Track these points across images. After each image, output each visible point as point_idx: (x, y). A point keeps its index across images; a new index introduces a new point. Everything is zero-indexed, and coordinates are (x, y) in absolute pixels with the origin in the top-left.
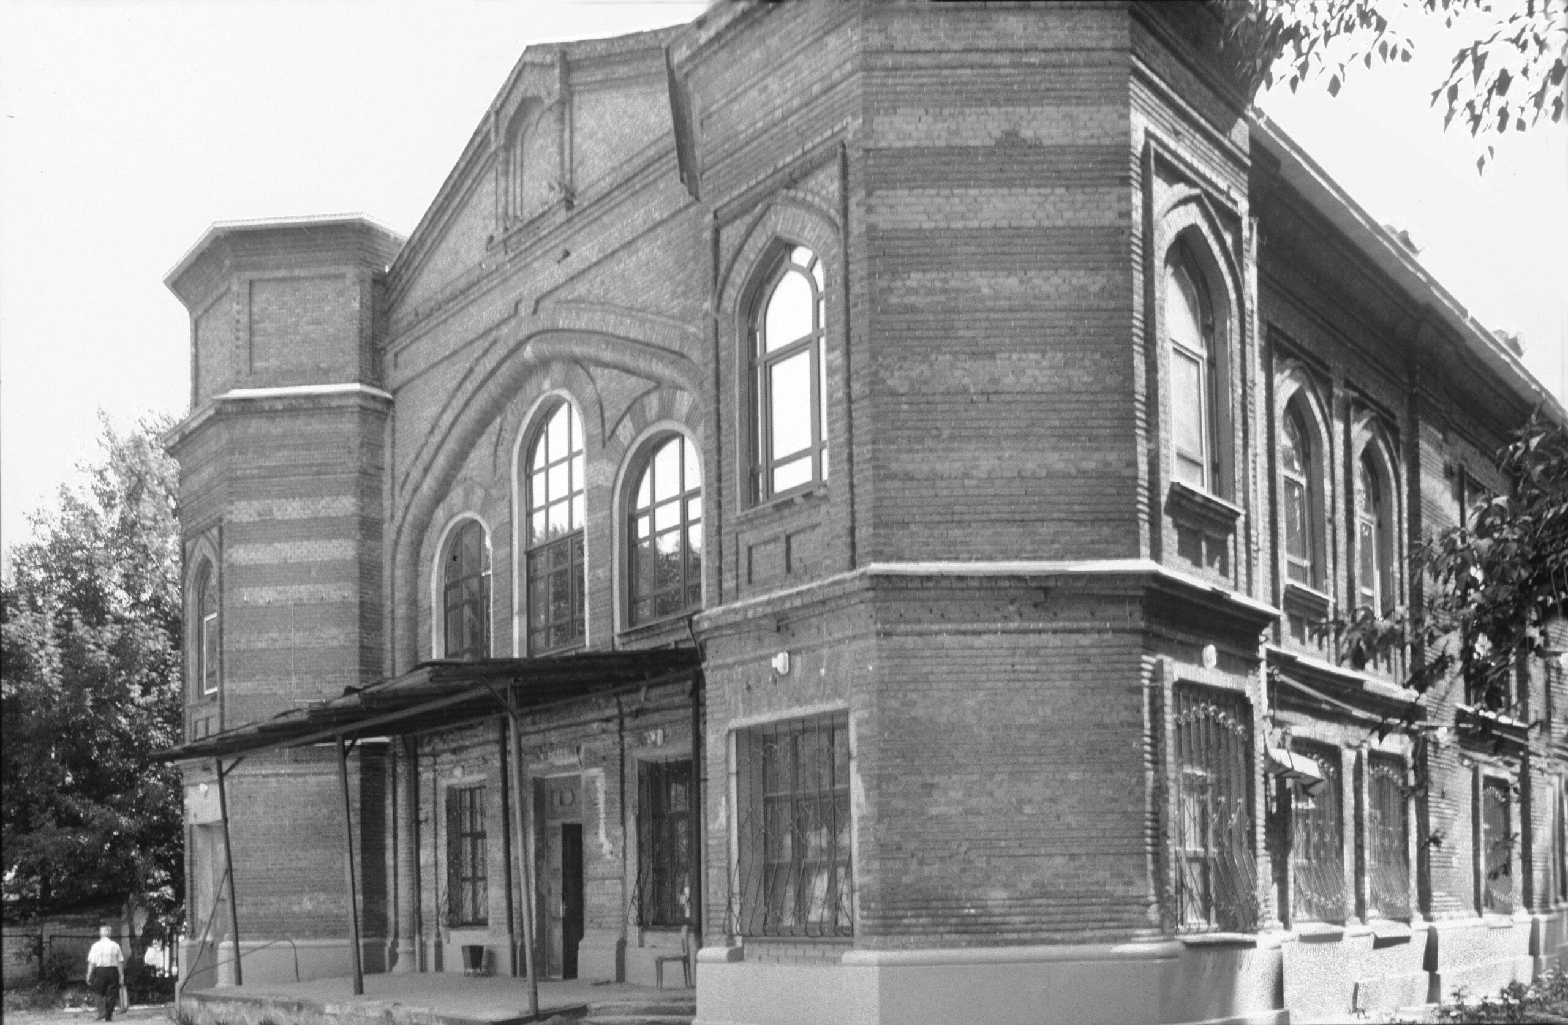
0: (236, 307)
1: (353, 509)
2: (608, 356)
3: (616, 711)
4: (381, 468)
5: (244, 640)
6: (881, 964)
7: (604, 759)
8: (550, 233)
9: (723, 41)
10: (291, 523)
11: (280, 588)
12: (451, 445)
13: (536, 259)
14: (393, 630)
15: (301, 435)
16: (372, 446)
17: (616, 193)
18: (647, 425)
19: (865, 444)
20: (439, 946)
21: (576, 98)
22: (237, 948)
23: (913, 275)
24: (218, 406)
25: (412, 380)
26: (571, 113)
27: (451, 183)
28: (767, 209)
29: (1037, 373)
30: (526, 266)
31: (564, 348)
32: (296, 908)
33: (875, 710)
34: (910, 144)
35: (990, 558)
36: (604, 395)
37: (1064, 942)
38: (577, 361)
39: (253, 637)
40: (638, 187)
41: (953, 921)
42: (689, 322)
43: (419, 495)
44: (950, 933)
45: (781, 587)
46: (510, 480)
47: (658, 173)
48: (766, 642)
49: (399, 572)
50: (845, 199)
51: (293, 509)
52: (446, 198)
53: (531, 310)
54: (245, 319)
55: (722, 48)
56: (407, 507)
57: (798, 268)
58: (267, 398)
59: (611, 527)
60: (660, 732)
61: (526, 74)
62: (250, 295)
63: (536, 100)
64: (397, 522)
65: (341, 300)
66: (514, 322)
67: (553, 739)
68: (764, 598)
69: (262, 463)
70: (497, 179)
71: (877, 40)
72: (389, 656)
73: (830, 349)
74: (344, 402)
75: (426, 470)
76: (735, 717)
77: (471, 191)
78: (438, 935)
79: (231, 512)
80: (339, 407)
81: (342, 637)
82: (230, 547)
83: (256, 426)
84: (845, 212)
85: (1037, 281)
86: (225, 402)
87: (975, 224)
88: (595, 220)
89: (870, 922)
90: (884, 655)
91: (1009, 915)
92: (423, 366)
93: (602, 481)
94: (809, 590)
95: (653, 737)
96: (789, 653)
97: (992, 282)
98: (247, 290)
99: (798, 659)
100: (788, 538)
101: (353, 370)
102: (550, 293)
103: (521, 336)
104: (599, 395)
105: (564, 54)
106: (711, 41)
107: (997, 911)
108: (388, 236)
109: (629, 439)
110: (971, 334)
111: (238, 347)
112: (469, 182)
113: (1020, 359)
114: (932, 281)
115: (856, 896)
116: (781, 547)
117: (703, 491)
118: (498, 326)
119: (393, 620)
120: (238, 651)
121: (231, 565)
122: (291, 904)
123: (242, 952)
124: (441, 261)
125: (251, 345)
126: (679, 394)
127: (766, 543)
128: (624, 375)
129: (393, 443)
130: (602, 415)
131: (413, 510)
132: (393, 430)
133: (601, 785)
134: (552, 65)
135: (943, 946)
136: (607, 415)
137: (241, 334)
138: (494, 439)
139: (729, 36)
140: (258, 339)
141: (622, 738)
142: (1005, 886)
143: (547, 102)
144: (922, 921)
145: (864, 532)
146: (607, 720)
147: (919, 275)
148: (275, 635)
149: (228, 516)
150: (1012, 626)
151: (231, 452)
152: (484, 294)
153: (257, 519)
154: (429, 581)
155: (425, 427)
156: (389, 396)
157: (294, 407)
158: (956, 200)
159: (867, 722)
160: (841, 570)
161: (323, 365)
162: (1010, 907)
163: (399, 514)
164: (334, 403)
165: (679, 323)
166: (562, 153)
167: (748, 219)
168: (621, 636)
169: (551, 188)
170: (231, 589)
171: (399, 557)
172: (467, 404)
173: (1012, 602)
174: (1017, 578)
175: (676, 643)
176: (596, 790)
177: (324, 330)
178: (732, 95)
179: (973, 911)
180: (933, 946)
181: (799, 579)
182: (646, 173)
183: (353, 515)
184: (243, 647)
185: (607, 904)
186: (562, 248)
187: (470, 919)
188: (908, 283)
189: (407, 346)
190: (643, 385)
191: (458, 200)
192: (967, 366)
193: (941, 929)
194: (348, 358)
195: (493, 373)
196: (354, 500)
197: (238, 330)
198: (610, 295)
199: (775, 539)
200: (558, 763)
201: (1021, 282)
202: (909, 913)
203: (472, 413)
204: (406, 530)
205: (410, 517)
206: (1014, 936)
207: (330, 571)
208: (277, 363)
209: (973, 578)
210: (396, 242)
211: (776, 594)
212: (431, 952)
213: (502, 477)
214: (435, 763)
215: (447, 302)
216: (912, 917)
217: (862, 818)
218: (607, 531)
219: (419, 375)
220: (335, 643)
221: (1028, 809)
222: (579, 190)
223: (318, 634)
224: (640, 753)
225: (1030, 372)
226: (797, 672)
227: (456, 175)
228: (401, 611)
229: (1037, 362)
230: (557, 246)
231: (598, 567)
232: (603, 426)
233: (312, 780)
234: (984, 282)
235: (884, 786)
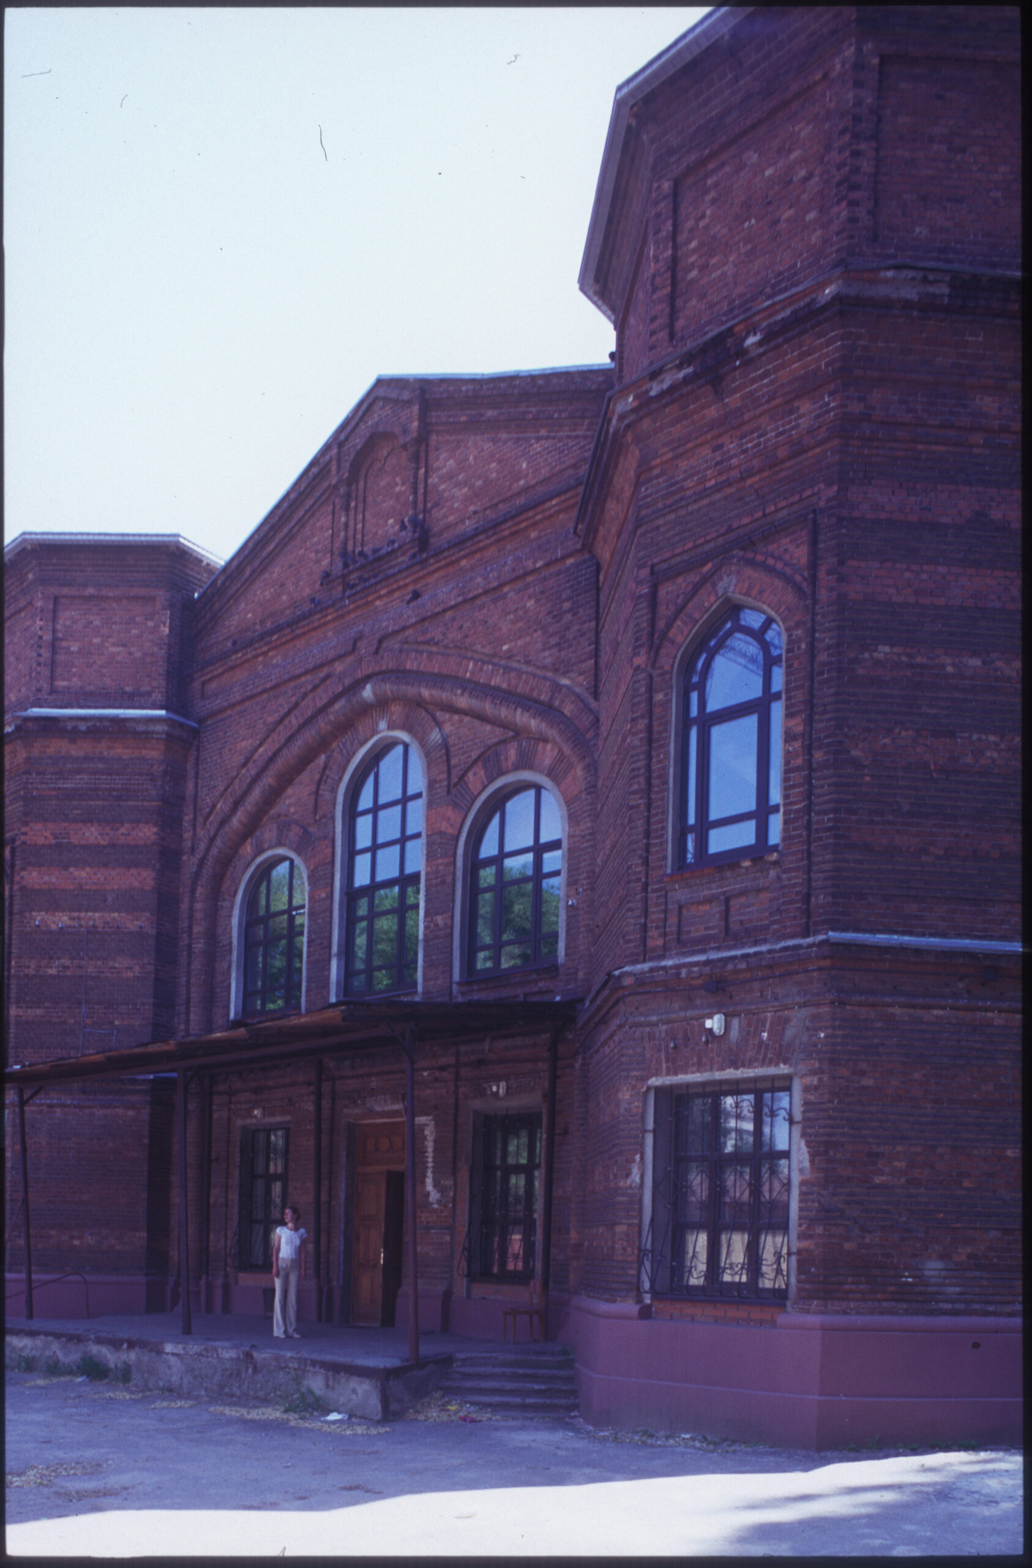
0: (39, 623)
1: (154, 838)
2: (463, 701)
3: (452, 1060)
4: (182, 798)
5: (33, 966)
6: (823, 1328)
7: (436, 1107)
8: (400, 572)
9: (675, 395)
10: (87, 848)
11: (75, 914)
12: (268, 780)
13: (380, 597)
14: (189, 964)
15: (102, 759)
16: (175, 774)
17: (481, 537)
18: (502, 773)
19: (826, 813)
20: (226, 1287)
21: (434, 438)
22: (30, 1280)
23: (881, 648)
24: (19, 722)
25: (223, 710)
26: (427, 452)
27: (280, 511)
28: (717, 569)
29: (995, 755)
30: (367, 604)
31: (411, 691)
32: (77, 1242)
33: (825, 1078)
34: (883, 516)
35: (943, 935)
36: (451, 741)
37: (994, 1314)
38: (419, 703)
39: (43, 963)
40: (507, 533)
41: (891, 1289)
42: (564, 674)
43: (227, 828)
44: (887, 1300)
45: (719, 949)
46: (333, 819)
47: (530, 522)
48: (698, 1002)
49: (198, 906)
50: (813, 565)
51: (92, 834)
52: (271, 528)
53: (373, 649)
54: (47, 637)
55: (674, 401)
56: (212, 840)
57: (748, 631)
58: (71, 718)
59: (454, 874)
60: (503, 1084)
61: (376, 407)
62: (55, 611)
63: (388, 436)
64: (198, 855)
65: (150, 624)
66: (350, 659)
67: (374, 1085)
68: (702, 958)
69: (60, 784)
70: (333, 513)
71: (856, 408)
72: (183, 991)
73: (789, 715)
74: (151, 728)
75: (237, 804)
76: (656, 1075)
77: (302, 523)
78: (226, 1276)
79: (25, 834)
80: (146, 733)
81: (137, 969)
82: (24, 869)
83: (57, 746)
84: (813, 580)
85: (999, 664)
86: (27, 719)
87: (941, 601)
88: (452, 563)
89: (808, 1286)
90: (837, 1023)
91: (946, 1285)
92: (238, 697)
93: (444, 826)
94: (756, 954)
95: (494, 1089)
96: (725, 1015)
97: (957, 660)
98: (51, 606)
99: (735, 1023)
100: (727, 901)
101: (157, 696)
102: (395, 633)
103: (359, 674)
104: (444, 740)
105: (423, 391)
106: (663, 394)
107: (933, 1281)
108: (201, 561)
109: (479, 786)
110: (933, 711)
111: (39, 664)
112: (301, 513)
113: (979, 739)
114: (899, 655)
115: (794, 1259)
116: (717, 909)
117: (565, 844)
118: (331, 662)
119: (189, 955)
120: (26, 976)
121: (23, 888)
122: (72, 1238)
123: (34, 1285)
124: (261, 592)
125: (53, 662)
126: (541, 746)
127: (699, 903)
128: (477, 722)
129: (197, 773)
130: (448, 761)
131: (218, 842)
132: (197, 759)
133: (429, 1133)
134: (409, 403)
135: (882, 1313)
136: (453, 762)
137: (42, 651)
138: (317, 777)
139: (685, 390)
140: (61, 657)
141: (457, 1087)
142: (942, 1257)
143: (402, 440)
144: (862, 1287)
145: (820, 899)
146: (442, 1069)
147: (887, 649)
148: (68, 963)
149: (23, 838)
150: (961, 1002)
151: (28, 772)
152: (314, 629)
153: (53, 842)
154: (230, 916)
155: (238, 759)
156: (195, 725)
157: (99, 729)
158: (925, 576)
159: (816, 1088)
160: (792, 936)
161: (128, 689)
162: (945, 1278)
163: (203, 846)
164: (141, 728)
165: (549, 674)
166: (415, 493)
167: (693, 578)
168: (458, 984)
169: (403, 527)
170: (21, 912)
171: (199, 891)
172: (290, 739)
173: (961, 979)
174: (971, 955)
175: (526, 995)
176: (425, 1138)
177: (130, 654)
178: (681, 450)
179: (910, 1280)
180: (872, 1312)
181: (739, 942)
182: (517, 520)
183: (154, 844)
184: (32, 972)
185: (432, 1254)
186: (411, 588)
187: (260, 1262)
188: (875, 654)
189: (219, 675)
190: (498, 734)
191: (285, 530)
192: (929, 743)
193: (879, 1296)
194: (155, 684)
195: (323, 709)
196: (155, 830)
197: (40, 647)
198: (468, 641)
199: (709, 900)
200: (378, 1108)
201: (984, 663)
202: (850, 1279)
203: (297, 748)
204: (210, 862)
205: (214, 851)
206: (948, 1306)
207: (127, 901)
208: (79, 684)
209: (929, 952)
210: (209, 568)
211: (714, 955)
212: (218, 1294)
213: (324, 816)
214: (230, 1102)
215: (271, 633)
216: (852, 1283)
217: (803, 1183)
218: (449, 879)
219: (232, 706)
220: (130, 974)
221: (966, 1183)
222: (435, 530)
223: (111, 963)
224: (477, 1104)
225: (989, 754)
226: (734, 1034)
227: (285, 505)
228: (199, 946)
229: (996, 744)
230: (406, 585)
231: (437, 914)
232: (449, 772)
233: (99, 1112)
234: (949, 660)
235: (831, 1153)
